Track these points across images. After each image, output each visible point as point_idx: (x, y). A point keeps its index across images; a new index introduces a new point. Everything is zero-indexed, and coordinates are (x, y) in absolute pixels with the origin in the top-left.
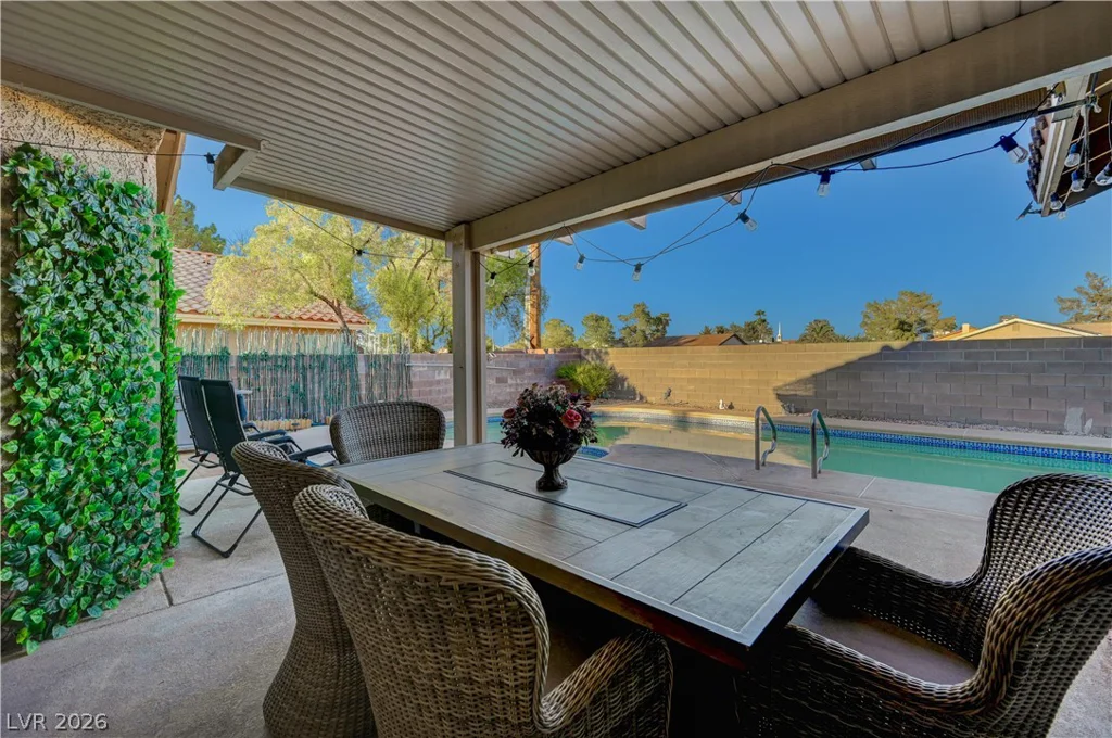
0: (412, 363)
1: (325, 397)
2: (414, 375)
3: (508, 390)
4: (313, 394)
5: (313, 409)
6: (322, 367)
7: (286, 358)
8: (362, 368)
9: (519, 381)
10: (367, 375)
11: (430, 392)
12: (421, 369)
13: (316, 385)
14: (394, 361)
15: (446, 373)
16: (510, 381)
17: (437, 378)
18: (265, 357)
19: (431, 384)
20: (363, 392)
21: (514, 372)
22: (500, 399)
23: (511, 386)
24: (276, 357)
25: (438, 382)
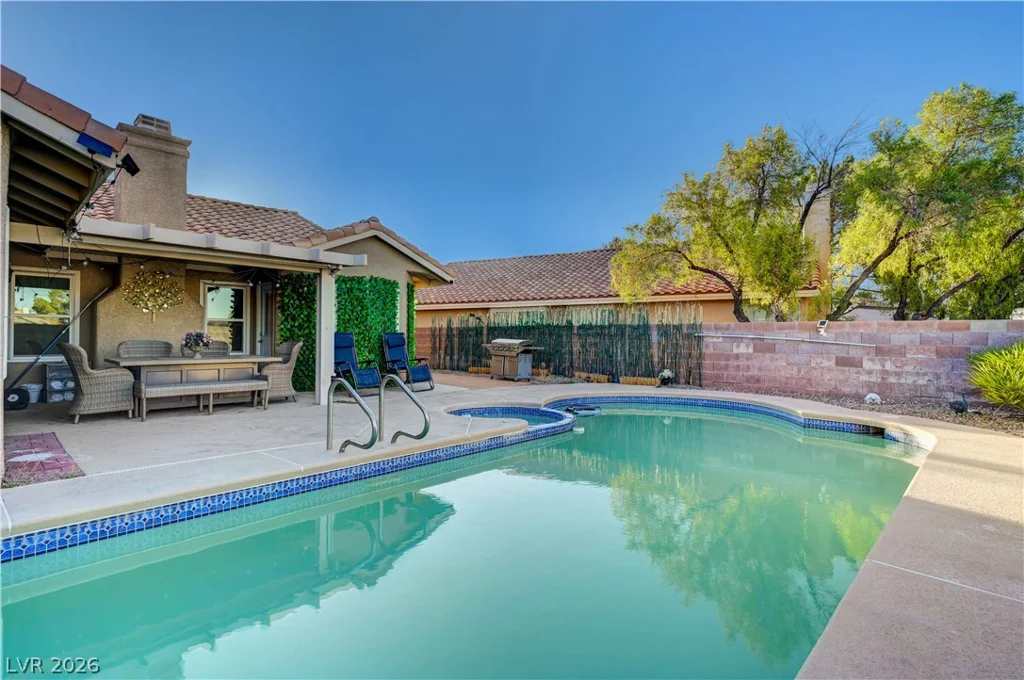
0: (705, 333)
1: (625, 360)
2: (707, 346)
3: (864, 378)
4: (616, 356)
5: (617, 370)
6: (623, 334)
7: (602, 327)
8: (655, 337)
9: (889, 366)
10: (659, 343)
11: (727, 367)
12: (715, 340)
13: (619, 350)
14: (685, 330)
15: (747, 346)
16: (867, 365)
17: (735, 351)
18: (591, 327)
19: (728, 358)
20: (656, 360)
21: (879, 351)
22: (847, 390)
23: (870, 372)
24: (596, 326)
25: (737, 357)
